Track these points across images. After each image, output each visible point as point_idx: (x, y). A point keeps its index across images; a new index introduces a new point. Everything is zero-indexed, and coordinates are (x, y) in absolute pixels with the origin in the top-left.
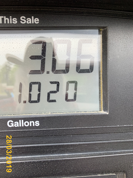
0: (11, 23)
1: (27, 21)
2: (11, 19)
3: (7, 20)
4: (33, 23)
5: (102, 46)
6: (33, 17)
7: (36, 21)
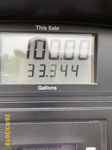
0: (43, 29)
1: (52, 29)
2: (43, 27)
3: (41, 28)
4: (56, 30)
5: (94, 44)
6: (56, 27)
7: (57, 29)
